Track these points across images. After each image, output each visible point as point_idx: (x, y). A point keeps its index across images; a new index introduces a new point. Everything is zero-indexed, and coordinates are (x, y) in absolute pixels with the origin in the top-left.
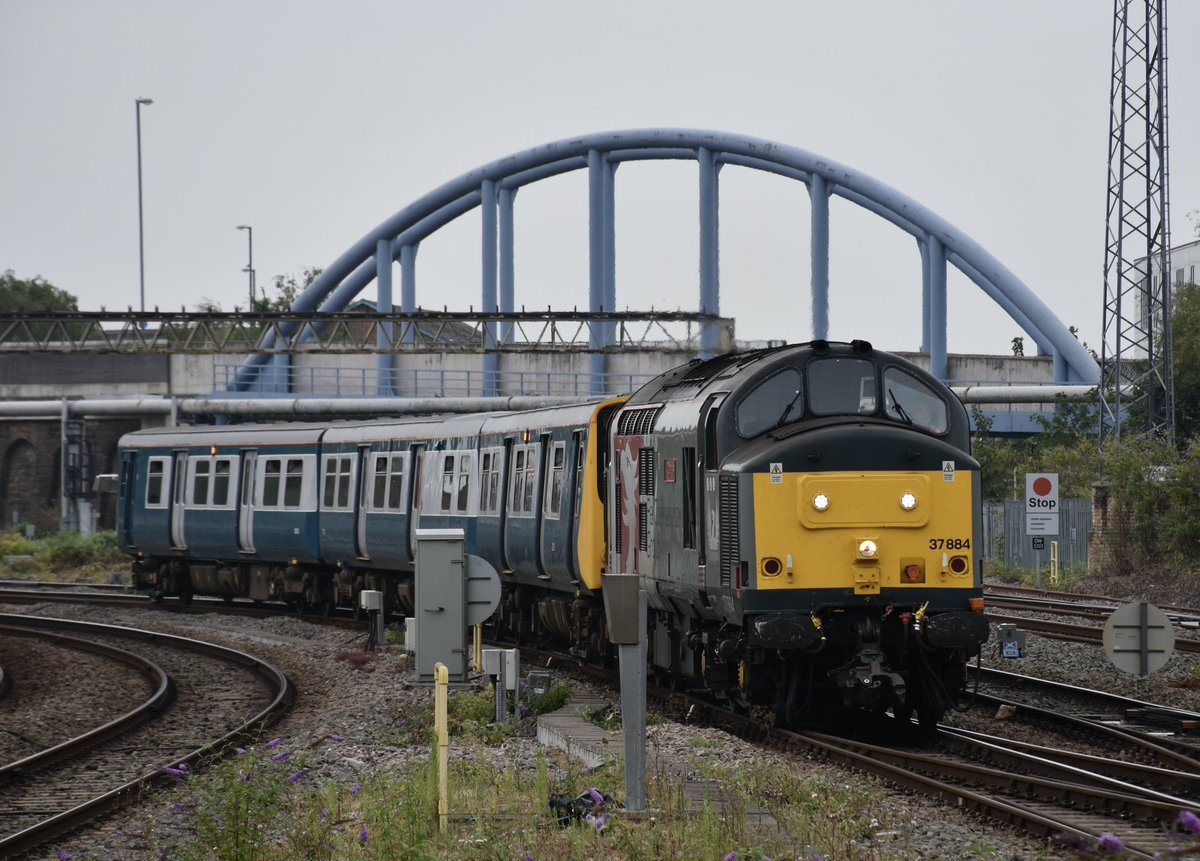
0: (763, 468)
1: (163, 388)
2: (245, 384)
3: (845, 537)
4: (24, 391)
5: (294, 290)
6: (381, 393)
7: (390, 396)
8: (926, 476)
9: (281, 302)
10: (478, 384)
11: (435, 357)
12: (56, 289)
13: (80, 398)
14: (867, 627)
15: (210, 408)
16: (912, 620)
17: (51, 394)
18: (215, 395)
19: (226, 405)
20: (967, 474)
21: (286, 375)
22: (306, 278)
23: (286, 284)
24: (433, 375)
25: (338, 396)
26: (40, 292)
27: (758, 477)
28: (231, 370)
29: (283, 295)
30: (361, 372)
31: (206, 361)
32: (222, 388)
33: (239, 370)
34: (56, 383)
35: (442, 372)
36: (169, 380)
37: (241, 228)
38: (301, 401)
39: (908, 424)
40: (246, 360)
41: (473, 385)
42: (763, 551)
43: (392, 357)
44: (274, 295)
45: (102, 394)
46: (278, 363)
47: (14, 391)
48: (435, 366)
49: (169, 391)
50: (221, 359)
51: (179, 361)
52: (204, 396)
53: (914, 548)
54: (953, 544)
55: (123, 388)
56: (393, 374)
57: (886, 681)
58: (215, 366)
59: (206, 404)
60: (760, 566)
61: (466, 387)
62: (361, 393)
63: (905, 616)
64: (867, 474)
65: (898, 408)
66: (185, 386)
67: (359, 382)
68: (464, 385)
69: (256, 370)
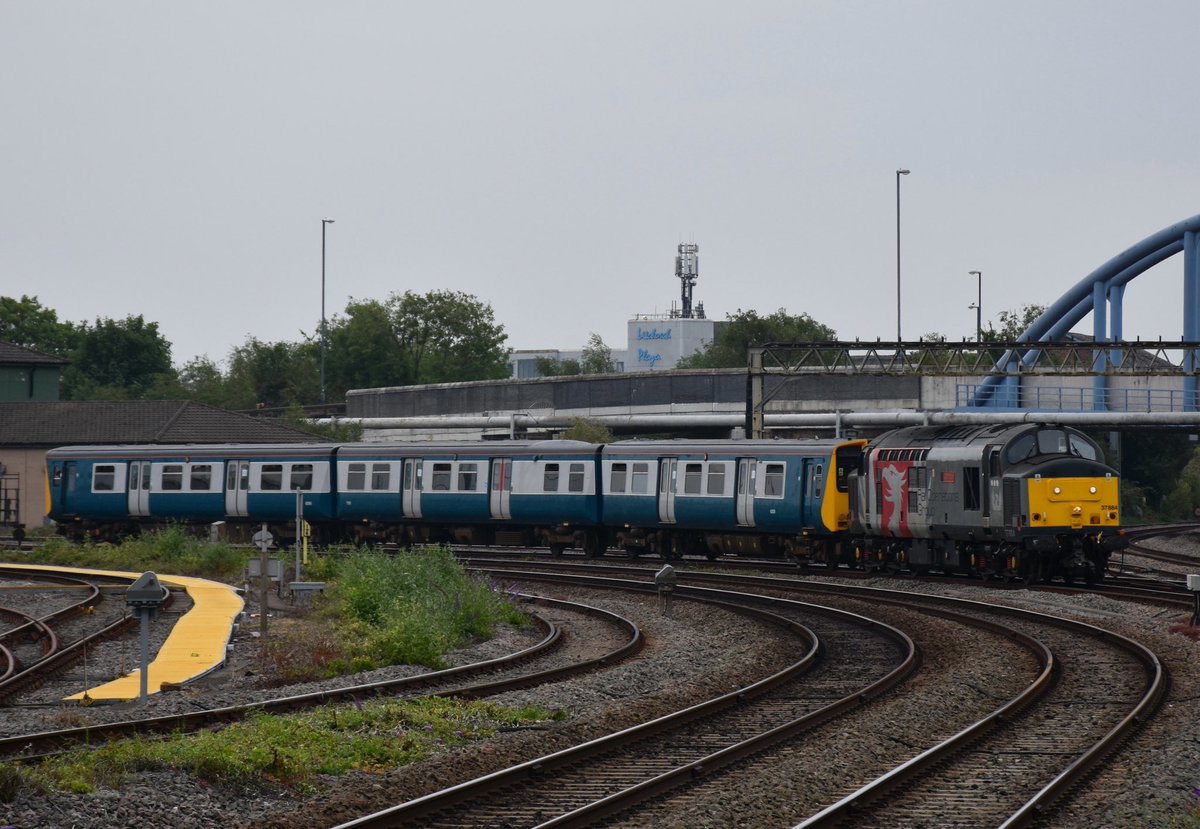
0: (1032, 476)
1: (915, 403)
2: (982, 400)
3: (1067, 505)
4: (805, 406)
5: (1016, 323)
6: (1096, 408)
7: (1104, 411)
8: (1099, 480)
9: (1005, 332)
10: (1179, 401)
11: (1142, 378)
12: (816, 323)
13: (849, 411)
14: (1078, 542)
15: (955, 419)
16: (1096, 539)
17: (826, 408)
18: (958, 408)
19: (969, 417)
20: (1116, 478)
21: (1016, 393)
22: (1025, 313)
23: (1009, 318)
24: (1140, 394)
25: (1060, 410)
26: (806, 326)
27: (1030, 480)
28: (971, 389)
29: (1006, 327)
30: (1078, 392)
31: (950, 382)
32: (963, 404)
33: (978, 389)
34: (829, 399)
35: (1149, 391)
36: (920, 398)
37: (973, 273)
38: (1030, 414)
39: (1081, 457)
40: (983, 381)
41: (1176, 402)
42: (1033, 510)
43: (1105, 380)
44: (999, 328)
45: (867, 408)
46: (1009, 384)
47: (797, 405)
48: (1142, 386)
49: (920, 406)
50: (963, 381)
51: (928, 382)
52: (949, 410)
53: (1096, 509)
54: (1111, 508)
55: (883, 403)
56: (1106, 392)
57: (1087, 564)
58: (957, 386)
59: (952, 416)
60: (1032, 517)
61: (1169, 403)
62: (1079, 408)
63: (1093, 538)
64: (1077, 479)
65: (1076, 450)
66: (934, 402)
67: (1078, 399)
68: (1167, 402)
69: (992, 389)
